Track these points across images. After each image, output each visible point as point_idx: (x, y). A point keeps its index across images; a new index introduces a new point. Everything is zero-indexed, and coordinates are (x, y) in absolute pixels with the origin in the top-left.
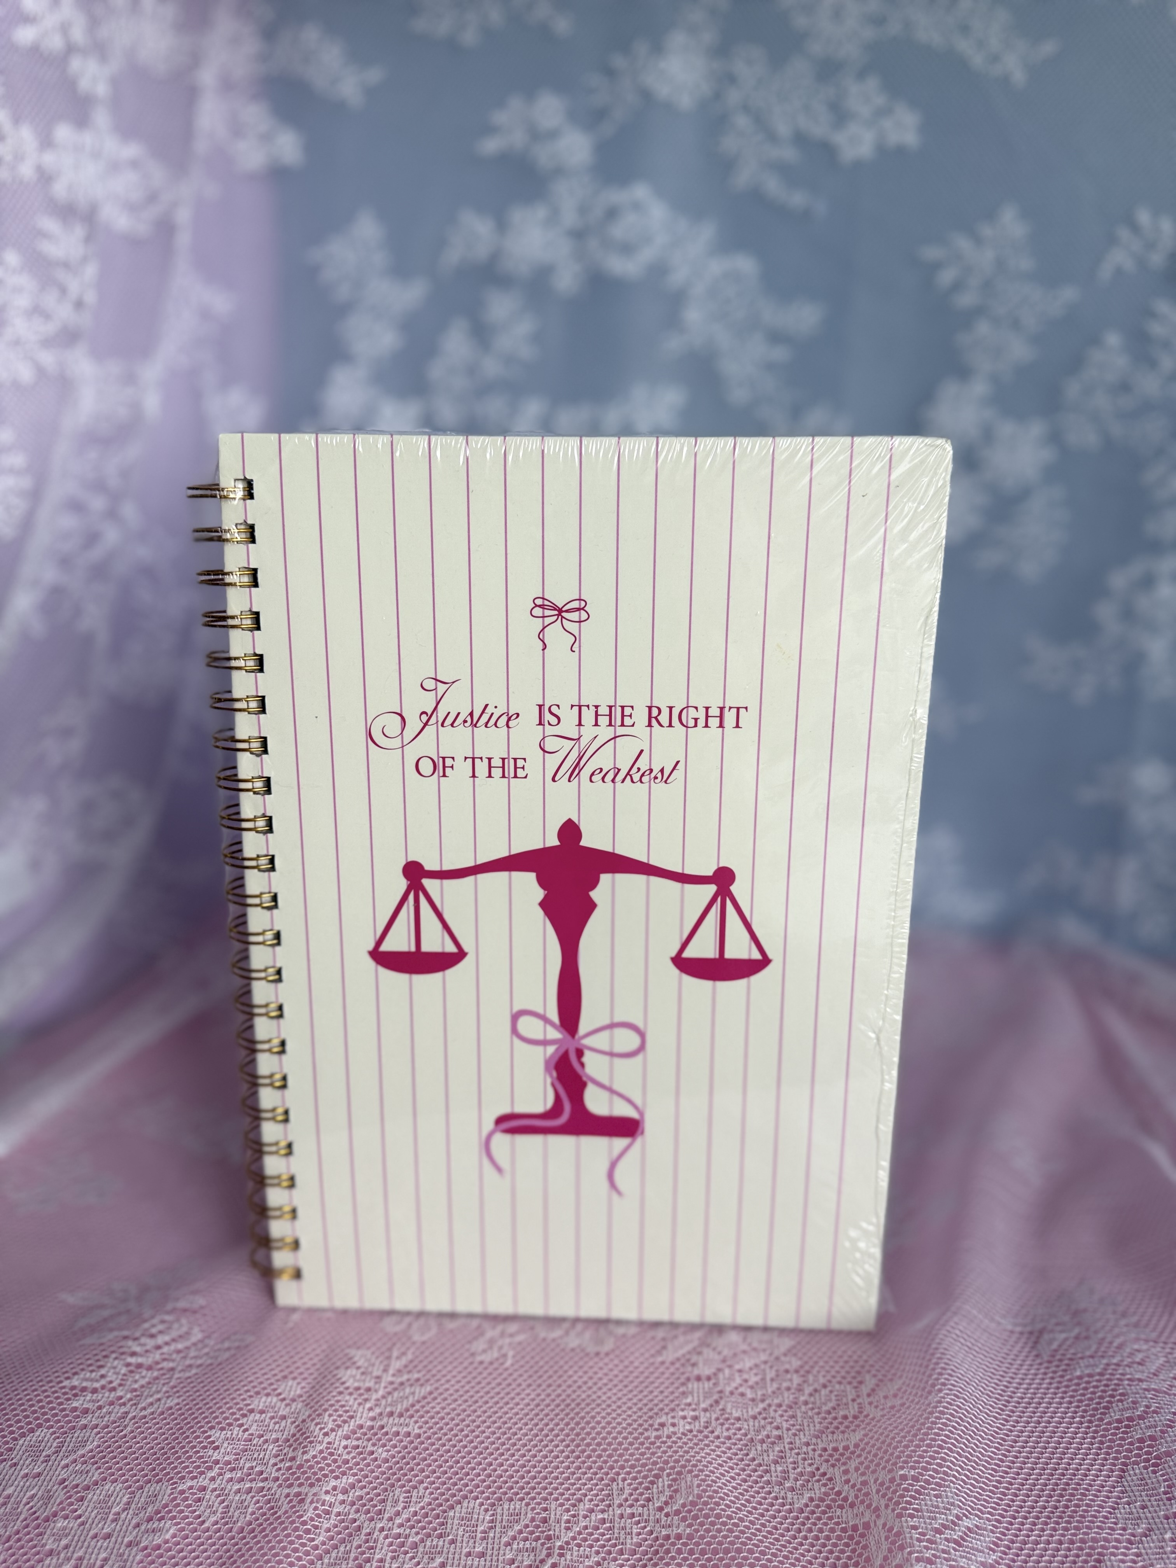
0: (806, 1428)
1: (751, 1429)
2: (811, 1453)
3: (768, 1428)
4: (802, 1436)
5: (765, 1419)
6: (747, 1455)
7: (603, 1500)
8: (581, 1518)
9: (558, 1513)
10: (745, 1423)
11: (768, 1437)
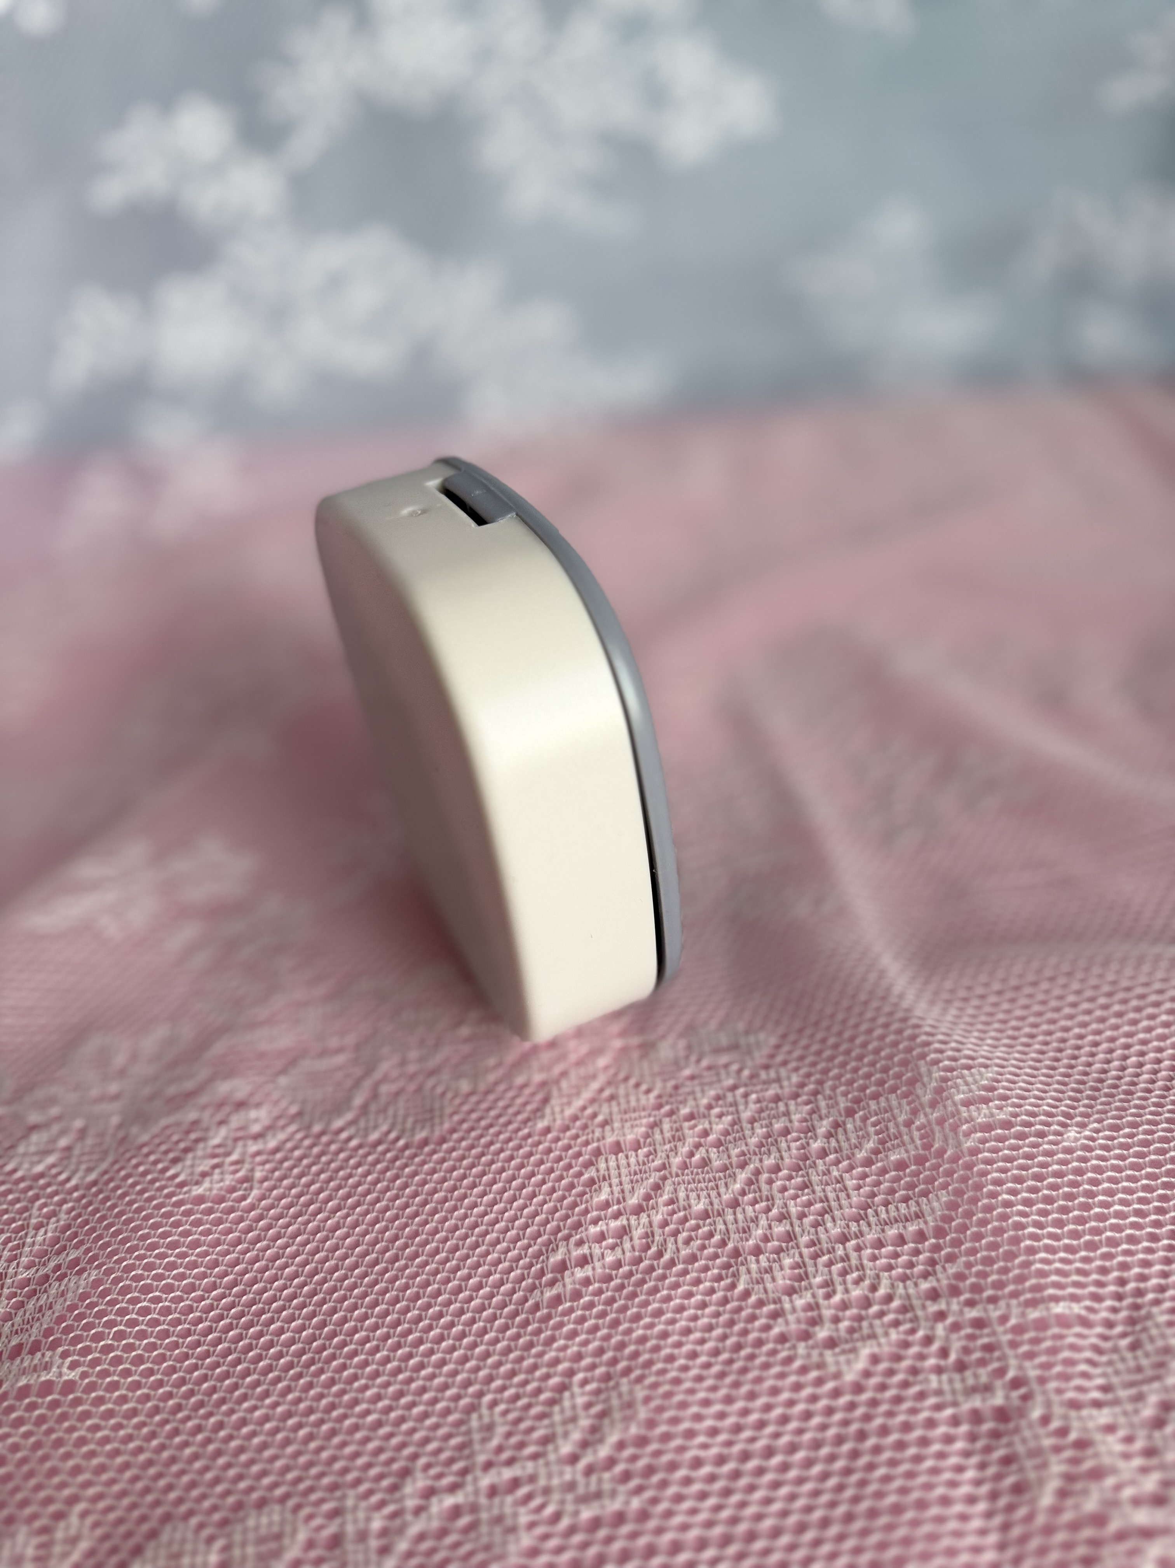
0: (834, 1204)
1: (732, 1227)
2: (854, 1255)
3: (763, 1222)
4: (829, 1225)
5: (754, 1202)
6: (733, 1286)
7: (451, 1461)
8: (409, 1517)
9: (361, 1515)
10: (719, 1220)
11: (766, 1239)
